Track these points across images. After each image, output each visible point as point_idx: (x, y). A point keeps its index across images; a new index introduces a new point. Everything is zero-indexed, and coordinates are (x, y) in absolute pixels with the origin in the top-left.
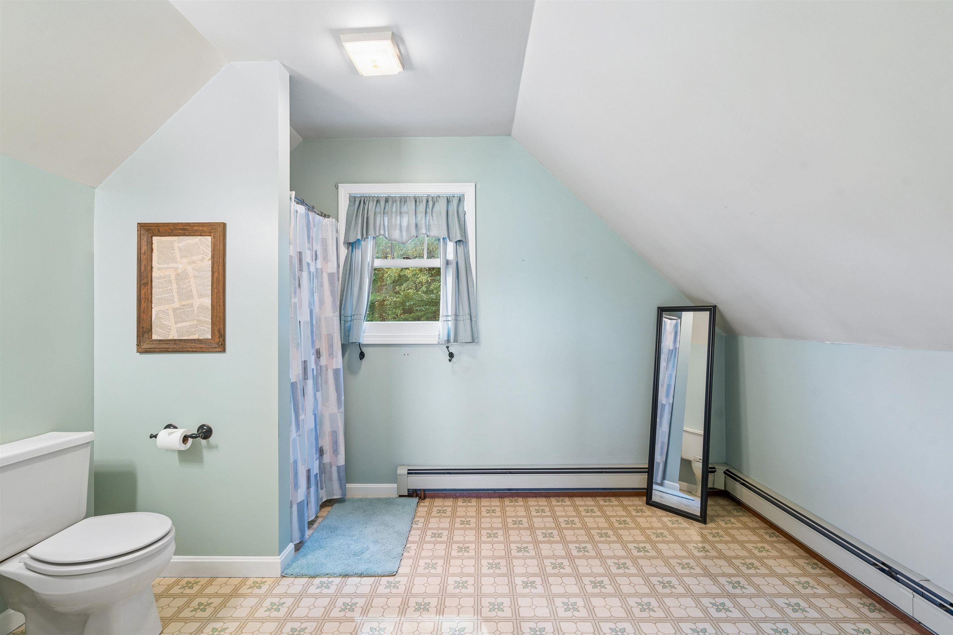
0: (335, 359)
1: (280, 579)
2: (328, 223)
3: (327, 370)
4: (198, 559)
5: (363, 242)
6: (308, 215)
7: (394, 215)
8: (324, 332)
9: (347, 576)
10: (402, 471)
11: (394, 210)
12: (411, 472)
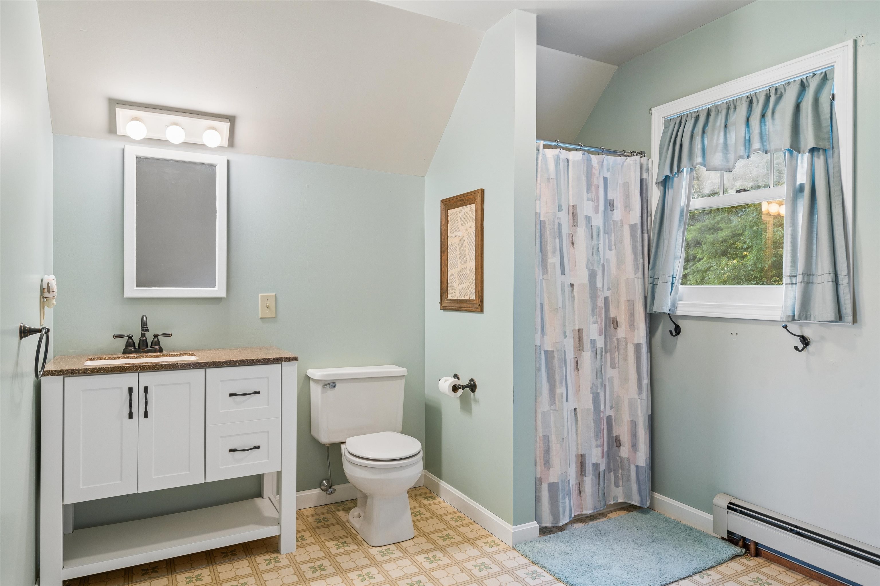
0: (636, 331)
1: (511, 549)
2: (631, 162)
3: (626, 344)
4: (467, 499)
5: (676, 179)
6: (589, 161)
7: (716, 132)
8: (624, 298)
9: (558, 579)
10: (722, 502)
11: (718, 124)
12: (732, 507)
